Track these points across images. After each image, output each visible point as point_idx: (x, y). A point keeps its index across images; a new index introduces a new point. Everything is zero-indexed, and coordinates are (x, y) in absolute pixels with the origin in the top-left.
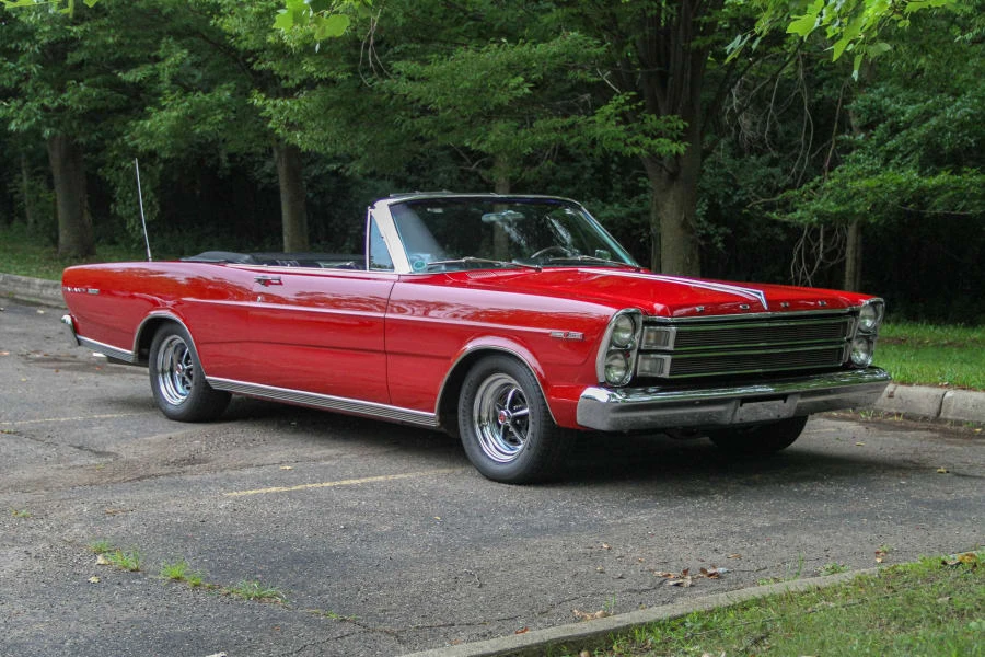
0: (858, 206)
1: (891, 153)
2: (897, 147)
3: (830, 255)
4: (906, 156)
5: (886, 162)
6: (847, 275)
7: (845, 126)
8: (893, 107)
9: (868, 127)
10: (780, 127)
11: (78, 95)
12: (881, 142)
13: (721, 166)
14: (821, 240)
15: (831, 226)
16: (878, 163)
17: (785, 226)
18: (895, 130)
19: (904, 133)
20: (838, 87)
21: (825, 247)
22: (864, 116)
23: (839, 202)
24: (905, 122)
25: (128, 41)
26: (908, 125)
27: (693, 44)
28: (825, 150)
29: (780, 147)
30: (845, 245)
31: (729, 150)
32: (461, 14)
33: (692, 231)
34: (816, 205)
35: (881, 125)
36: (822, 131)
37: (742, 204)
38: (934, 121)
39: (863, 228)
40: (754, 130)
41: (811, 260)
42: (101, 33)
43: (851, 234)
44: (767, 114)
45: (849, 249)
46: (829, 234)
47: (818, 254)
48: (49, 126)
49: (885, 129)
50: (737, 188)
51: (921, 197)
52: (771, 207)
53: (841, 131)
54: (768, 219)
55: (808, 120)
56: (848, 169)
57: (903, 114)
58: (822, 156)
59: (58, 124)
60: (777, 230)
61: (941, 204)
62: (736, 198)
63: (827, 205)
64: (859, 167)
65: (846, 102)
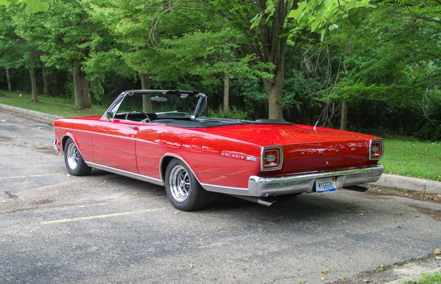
0: (345, 96)
1: (357, 78)
2: (359, 76)
3: (336, 113)
4: (362, 79)
5: (355, 81)
6: (342, 119)
7: (342, 69)
8: (358, 63)
9: (349, 69)
10: (320, 68)
11: (67, 54)
12: (353, 74)
13: (300, 81)
14: (333, 107)
15: (337, 103)
16: (352, 81)
17: (322, 102)
18: (358, 70)
19: (361, 71)
20: (340, 56)
21: (334, 110)
22: (348, 65)
23: (339, 94)
24: (362, 68)
25: (81, 34)
26: (363, 69)
27: (280, 37)
28: (335, 77)
29: (320, 75)
30: (341, 109)
31: (303, 76)
32: (194, 23)
33: (280, 105)
34: (331, 95)
35: (354, 69)
36: (334, 71)
37: (307, 94)
38: (371, 68)
39: (347, 103)
40: (311, 70)
41: (329, 114)
42: (71, 31)
43: (343, 105)
44: (316, 64)
45: (343, 111)
46: (336, 105)
47: (332, 112)
48: (58, 65)
49: (355, 70)
50: (305, 89)
51: (366, 93)
52: (316, 96)
53: (341, 70)
54: (315, 100)
55: (330, 67)
56: (342, 83)
57: (361, 65)
58: (334, 79)
59: (61, 64)
60: (319, 104)
61: (372, 97)
62: (305, 92)
63: (334, 95)
64: (345, 83)
65: (342, 60)
